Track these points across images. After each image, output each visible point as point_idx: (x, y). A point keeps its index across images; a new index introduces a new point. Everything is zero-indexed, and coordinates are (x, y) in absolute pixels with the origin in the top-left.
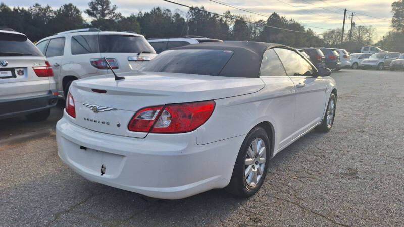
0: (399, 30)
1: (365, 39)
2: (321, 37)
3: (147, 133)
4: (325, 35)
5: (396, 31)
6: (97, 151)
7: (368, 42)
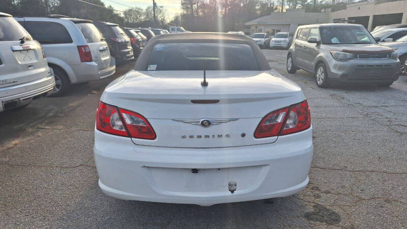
0: (187, 11)
1: (160, 19)
2: (122, 15)
3: (277, 137)
4: (125, 13)
5: (185, 12)
6: (219, 169)
7: (163, 21)
